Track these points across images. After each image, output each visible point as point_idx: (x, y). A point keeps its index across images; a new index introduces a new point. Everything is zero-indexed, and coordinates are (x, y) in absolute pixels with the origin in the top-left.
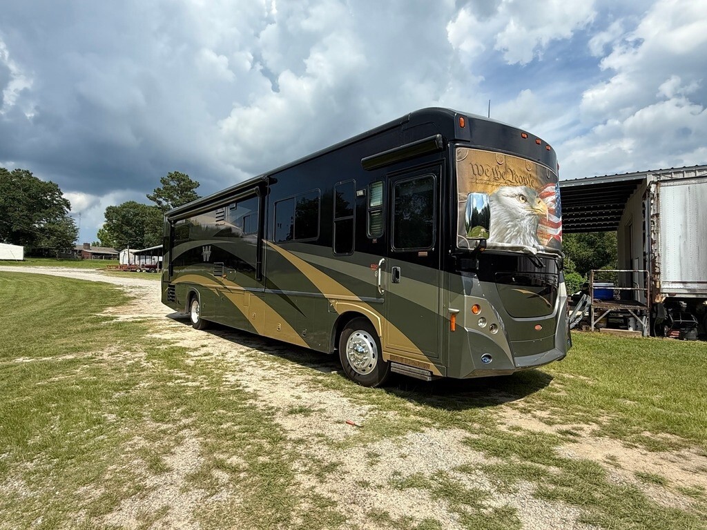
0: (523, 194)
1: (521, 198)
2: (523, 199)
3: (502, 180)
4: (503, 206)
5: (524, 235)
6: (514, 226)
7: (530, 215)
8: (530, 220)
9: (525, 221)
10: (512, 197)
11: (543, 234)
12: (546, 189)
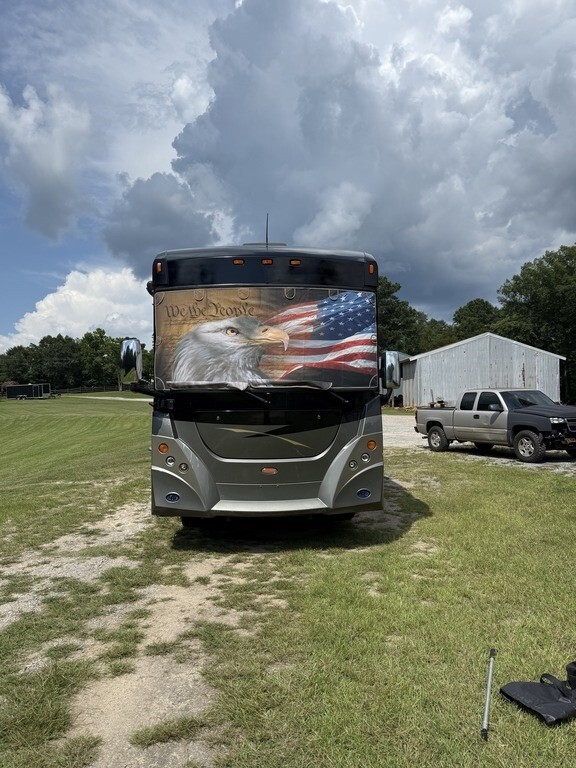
0: (234, 326)
1: (229, 332)
2: (232, 331)
3: (202, 317)
4: (204, 342)
5: (233, 371)
6: (217, 362)
7: (244, 347)
8: (245, 353)
9: (236, 355)
10: (216, 332)
11: (272, 366)
12: (285, 313)
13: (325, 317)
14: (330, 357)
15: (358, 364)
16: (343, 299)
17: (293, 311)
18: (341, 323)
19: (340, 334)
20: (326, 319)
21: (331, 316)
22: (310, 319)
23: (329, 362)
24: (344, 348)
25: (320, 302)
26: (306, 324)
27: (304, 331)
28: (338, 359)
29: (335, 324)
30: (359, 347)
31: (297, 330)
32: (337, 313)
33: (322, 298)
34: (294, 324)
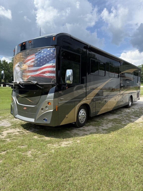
2: (19, 66)
4: (16, 70)
6: (17, 76)
7: (20, 71)
8: (20, 73)
11: (24, 76)
12: (27, 59)
13: (37, 59)
14: (38, 73)
15: (47, 75)
16: (42, 52)
17: (29, 58)
18: (42, 61)
19: (41, 65)
20: (37, 60)
21: (38, 58)
22: (33, 60)
23: (38, 75)
24: (42, 69)
25: (35, 54)
26: (31, 62)
27: (31, 65)
28: (41, 73)
29: (40, 61)
30: (47, 69)
31: (30, 64)
32: (40, 57)
33: (36, 53)
34: (29, 62)
